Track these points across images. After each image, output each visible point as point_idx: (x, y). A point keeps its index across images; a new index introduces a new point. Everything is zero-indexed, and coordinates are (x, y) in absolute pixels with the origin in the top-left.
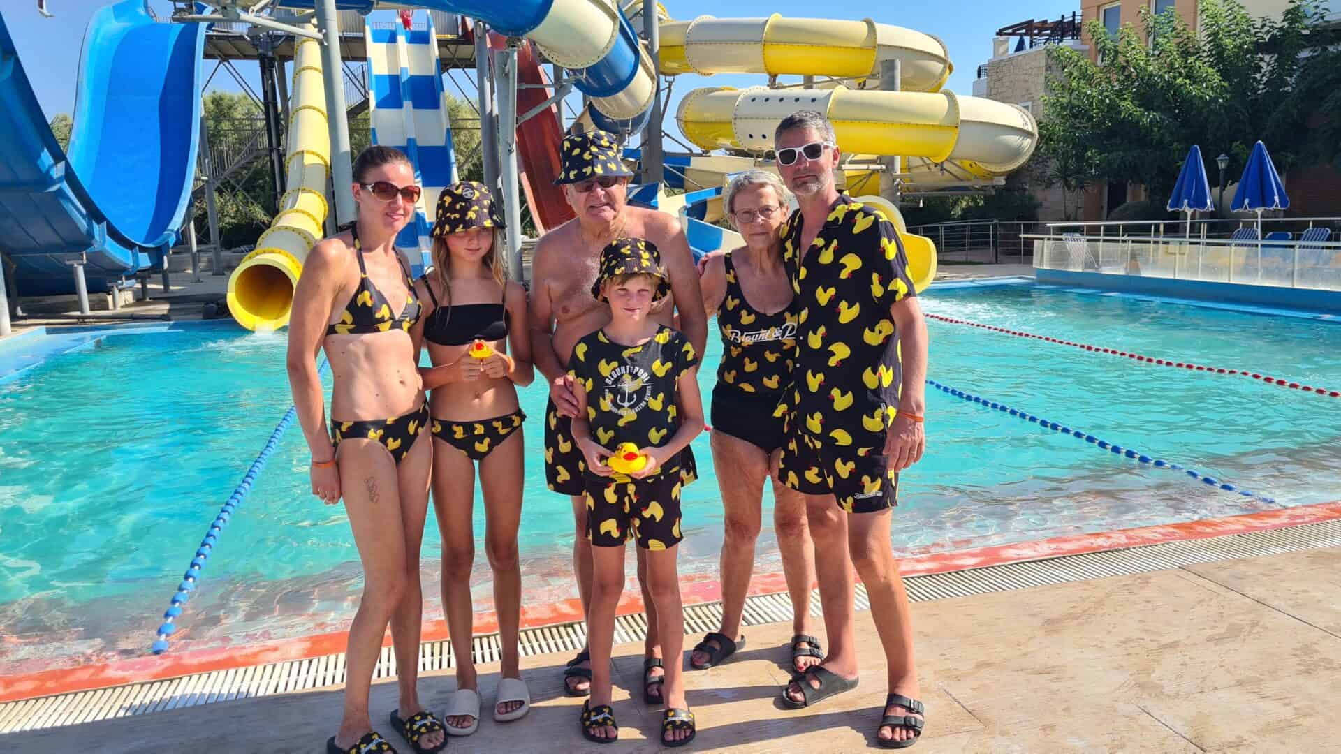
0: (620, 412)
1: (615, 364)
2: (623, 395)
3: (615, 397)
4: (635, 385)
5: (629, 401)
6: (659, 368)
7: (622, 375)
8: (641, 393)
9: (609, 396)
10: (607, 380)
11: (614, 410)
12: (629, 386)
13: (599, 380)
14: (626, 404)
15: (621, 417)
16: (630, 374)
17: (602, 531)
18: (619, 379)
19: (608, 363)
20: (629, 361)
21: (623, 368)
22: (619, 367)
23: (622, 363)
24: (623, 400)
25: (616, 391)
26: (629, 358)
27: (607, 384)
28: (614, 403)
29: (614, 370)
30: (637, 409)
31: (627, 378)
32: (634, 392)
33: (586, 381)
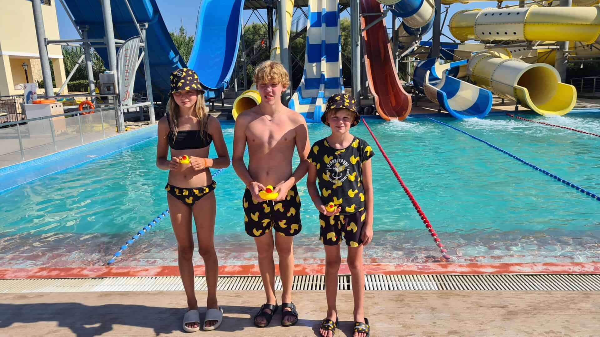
0: (334, 181)
1: (331, 158)
2: (335, 173)
3: (331, 174)
4: (341, 169)
5: (338, 176)
6: (354, 160)
7: (335, 163)
8: (344, 172)
9: (328, 173)
10: (328, 166)
11: (331, 180)
12: (339, 169)
13: (324, 165)
14: (337, 178)
15: (335, 184)
16: (339, 163)
17: (328, 238)
18: (333, 165)
19: (328, 157)
20: (339, 156)
21: (335, 160)
22: (334, 159)
23: (335, 157)
24: (335, 176)
25: (332, 171)
26: (339, 155)
27: (328, 167)
28: (331, 177)
29: (331, 160)
30: (342, 180)
31: (337, 165)
32: (341, 172)
33: (317, 164)
